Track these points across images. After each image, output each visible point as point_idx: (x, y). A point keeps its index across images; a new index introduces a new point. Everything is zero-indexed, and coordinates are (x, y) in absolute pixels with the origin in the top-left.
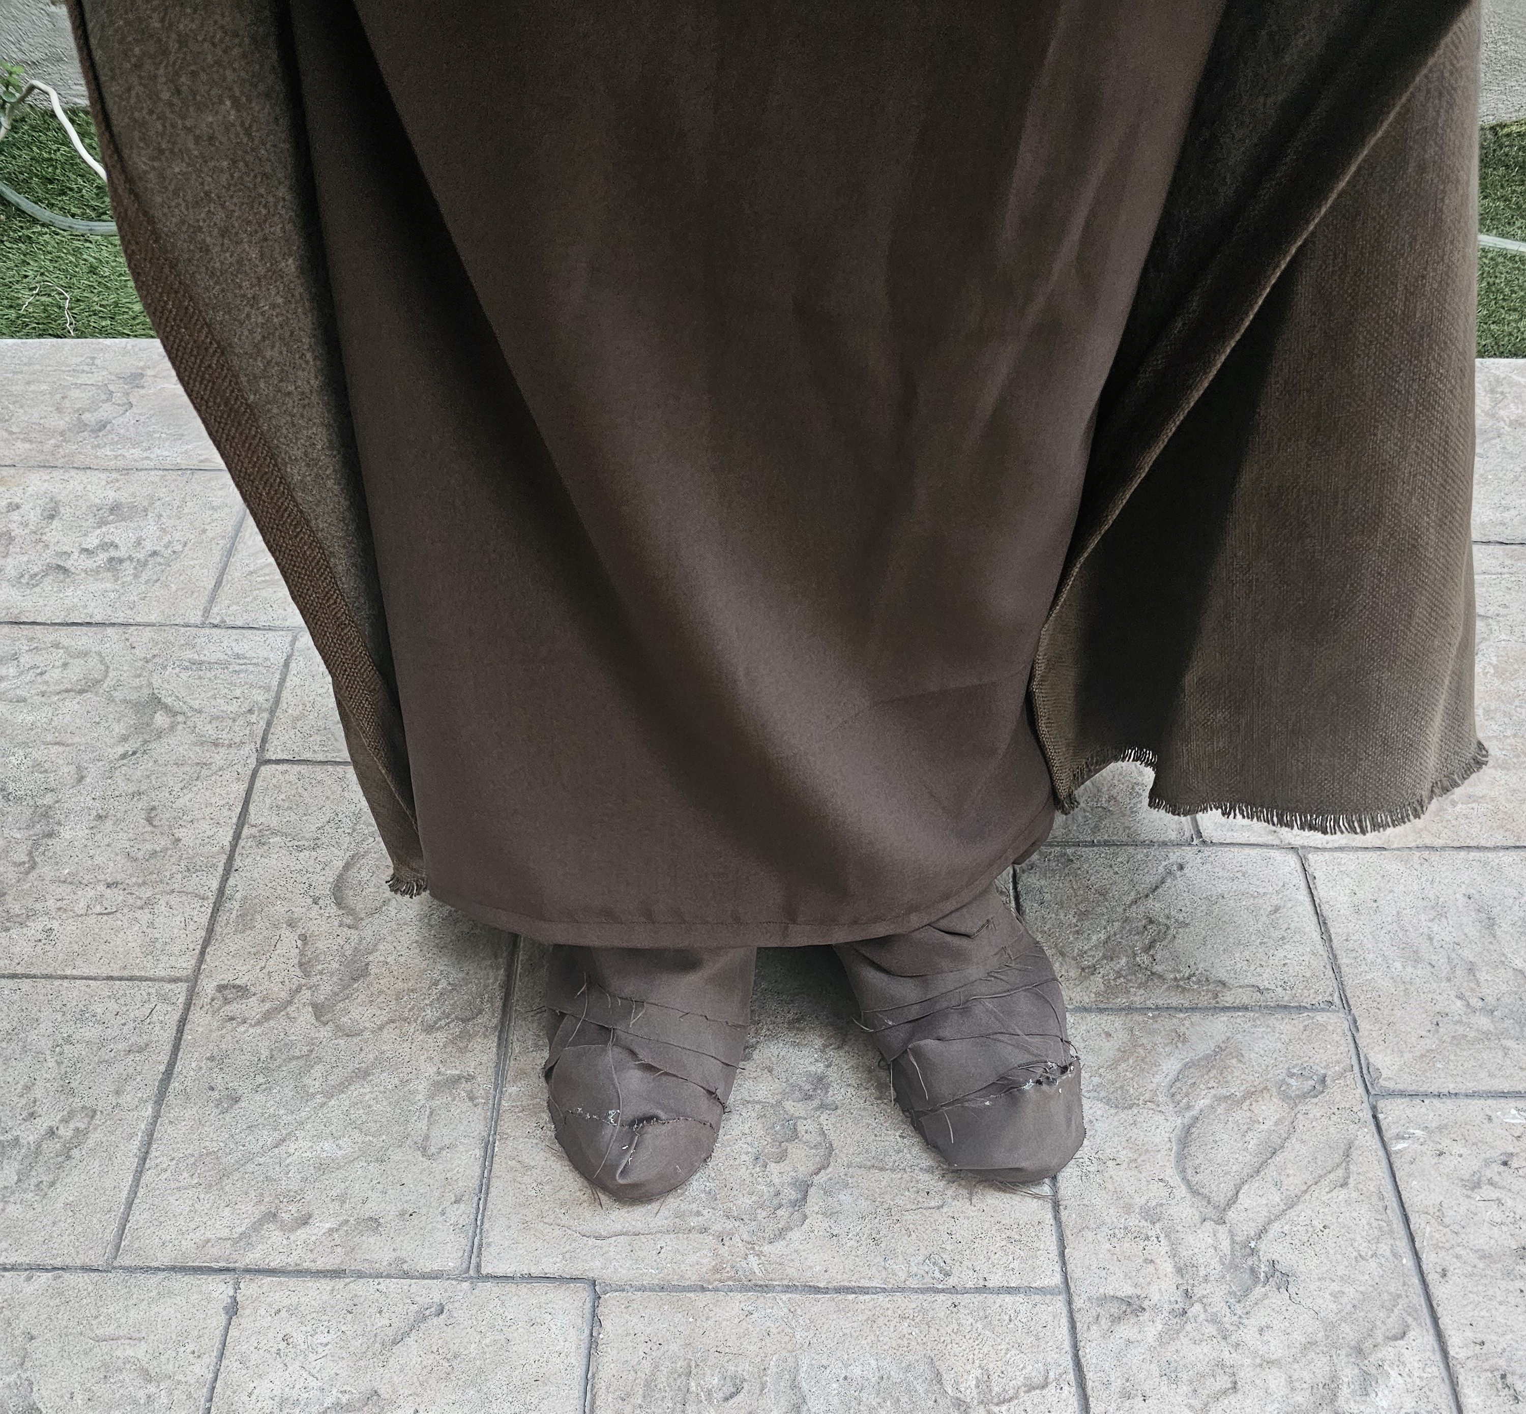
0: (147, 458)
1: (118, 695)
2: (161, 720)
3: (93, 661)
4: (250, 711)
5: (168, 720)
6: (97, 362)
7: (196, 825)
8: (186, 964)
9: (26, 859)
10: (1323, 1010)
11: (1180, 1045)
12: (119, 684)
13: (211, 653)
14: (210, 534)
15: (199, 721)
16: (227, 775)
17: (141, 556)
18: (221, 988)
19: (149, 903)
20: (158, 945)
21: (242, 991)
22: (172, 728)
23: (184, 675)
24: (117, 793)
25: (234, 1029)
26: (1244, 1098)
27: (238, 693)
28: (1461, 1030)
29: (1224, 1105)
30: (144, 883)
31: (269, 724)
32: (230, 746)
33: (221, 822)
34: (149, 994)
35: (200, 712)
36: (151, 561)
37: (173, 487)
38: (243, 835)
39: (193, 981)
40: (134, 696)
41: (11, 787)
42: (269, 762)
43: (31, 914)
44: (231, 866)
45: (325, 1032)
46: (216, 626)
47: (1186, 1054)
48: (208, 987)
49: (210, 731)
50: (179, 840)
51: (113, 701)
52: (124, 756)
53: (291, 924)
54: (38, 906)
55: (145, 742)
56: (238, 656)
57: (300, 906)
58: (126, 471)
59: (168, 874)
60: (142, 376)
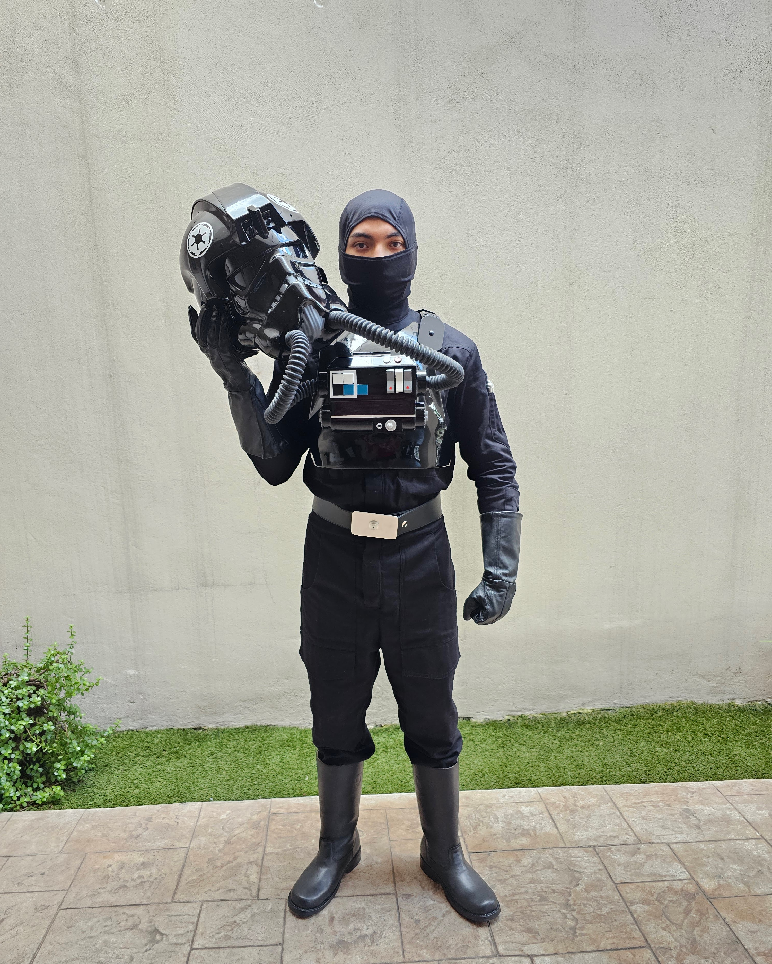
1: (144, 929)
2: (158, 937)
3: (136, 918)
4: (188, 932)
6: (136, 814)
12: (144, 925)
22: (162, 939)
32: (181, 945)
37: (162, 854)
40: (149, 929)
42: (194, 949)
46: (176, 902)
51: (142, 931)
56: (183, 912)
60: (151, 818)
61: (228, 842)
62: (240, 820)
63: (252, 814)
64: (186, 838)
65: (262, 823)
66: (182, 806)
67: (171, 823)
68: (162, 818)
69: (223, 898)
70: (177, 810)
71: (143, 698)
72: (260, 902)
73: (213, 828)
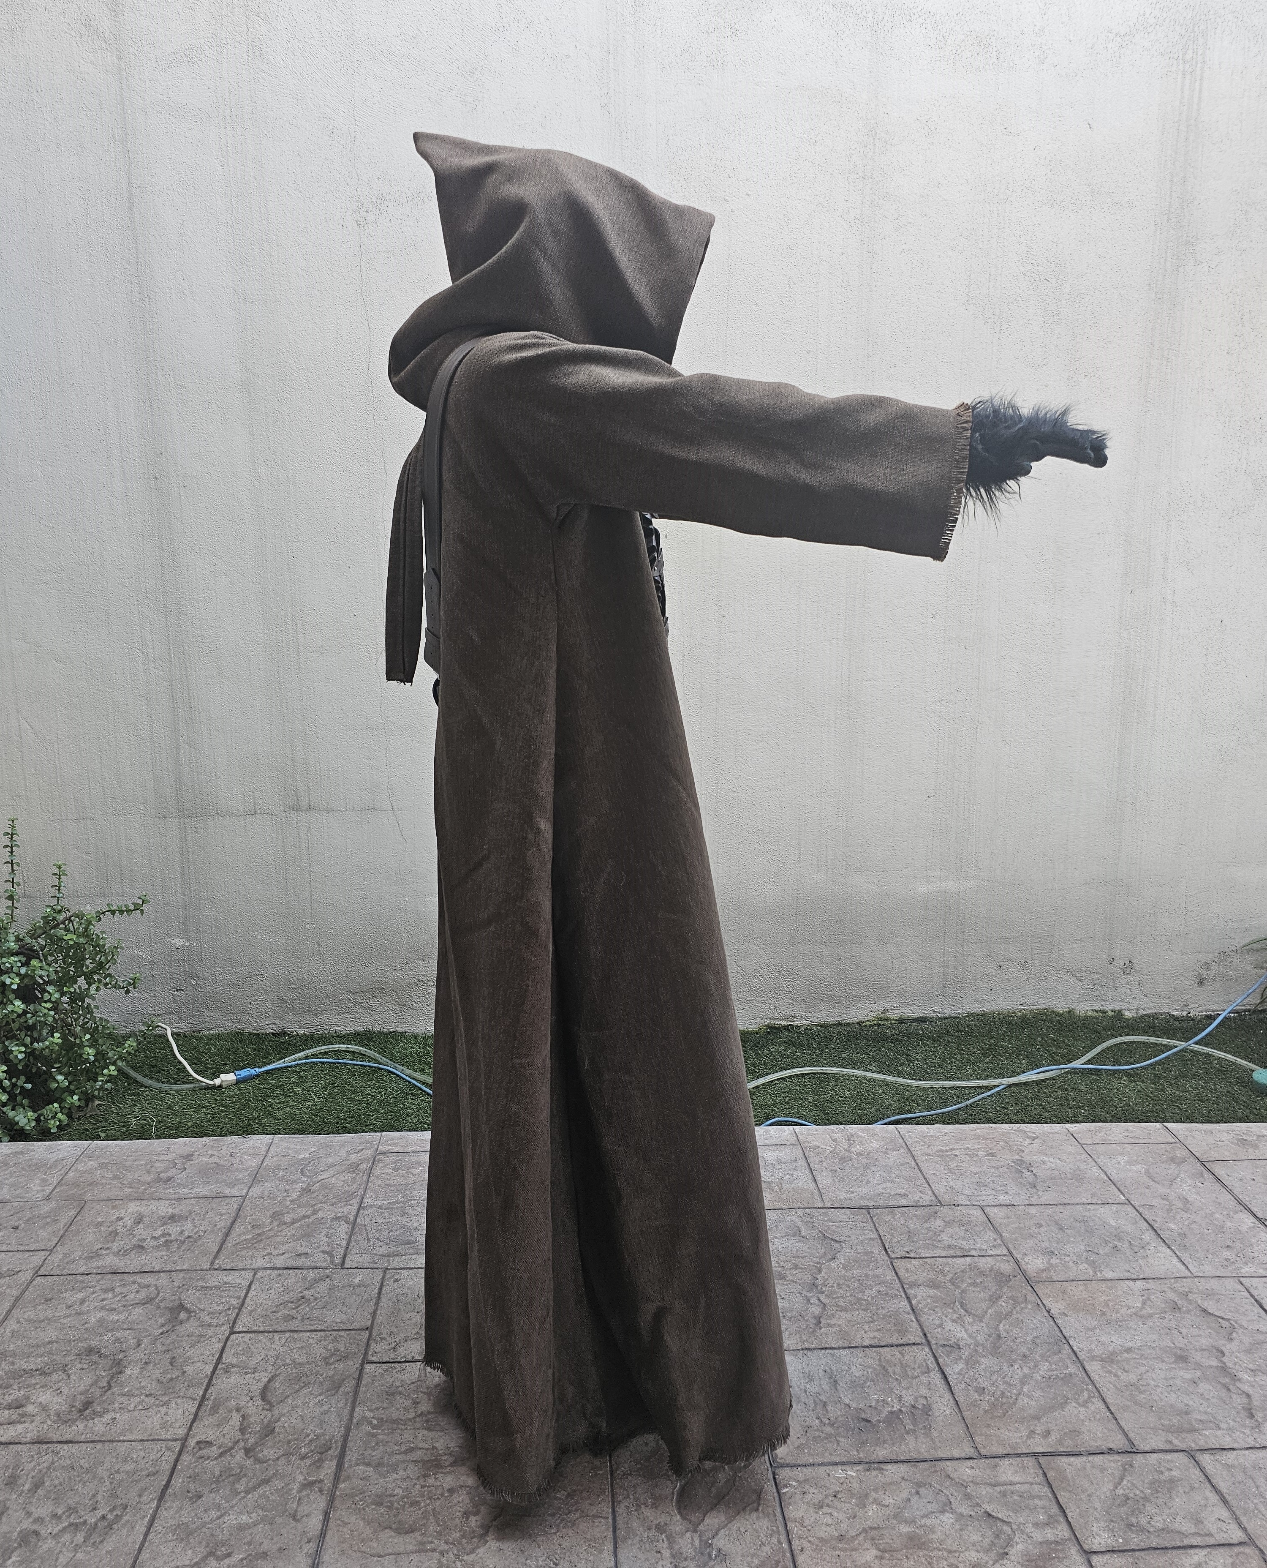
0: (190, 1193)
2: (183, 1315)
3: (152, 1289)
4: (229, 1309)
5: (187, 1315)
6: (171, 1149)
7: (195, 1364)
8: (182, 1432)
9: (105, 1384)
12: (164, 1299)
13: (213, 1282)
14: (218, 1227)
15: (202, 1315)
16: (213, 1340)
17: (182, 1239)
18: (198, 1443)
19: (166, 1404)
20: (169, 1424)
21: (209, 1444)
22: (188, 1318)
23: (197, 1294)
24: (157, 1351)
25: (203, 1462)
27: (223, 1300)
28: (816, 1433)
30: (165, 1394)
31: (237, 1315)
32: (216, 1326)
33: (209, 1361)
34: (161, 1447)
35: (204, 1310)
36: (187, 1241)
37: (202, 1206)
38: (218, 1368)
39: (184, 1440)
40: (170, 1305)
41: (103, 1350)
42: (235, 1333)
43: (105, 1411)
44: (210, 1383)
45: (249, 1462)
46: (216, 1269)
48: (192, 1442)
49: (208, 1319)
50: (185, 1372)
52: (162, 1334)
53: (238, 1410)
54: (110, 1407)
55: (174, 1326)
56: (226, 1283)
57: (244, 1401)
58: (179, 1199)
59: (178, 1389)
60: (192, 1155)
61: (306, 1190)
63: (349, 1153)
64: (243, 1183)
65: (364, 1166)
66: (242, 1140)
67: (222, 1163)
68: (208, 1156)
69: (289, 1265)
70: (233, 1145)
71: (197, 983)
72: (344, 1272)
73: (287, 1171)
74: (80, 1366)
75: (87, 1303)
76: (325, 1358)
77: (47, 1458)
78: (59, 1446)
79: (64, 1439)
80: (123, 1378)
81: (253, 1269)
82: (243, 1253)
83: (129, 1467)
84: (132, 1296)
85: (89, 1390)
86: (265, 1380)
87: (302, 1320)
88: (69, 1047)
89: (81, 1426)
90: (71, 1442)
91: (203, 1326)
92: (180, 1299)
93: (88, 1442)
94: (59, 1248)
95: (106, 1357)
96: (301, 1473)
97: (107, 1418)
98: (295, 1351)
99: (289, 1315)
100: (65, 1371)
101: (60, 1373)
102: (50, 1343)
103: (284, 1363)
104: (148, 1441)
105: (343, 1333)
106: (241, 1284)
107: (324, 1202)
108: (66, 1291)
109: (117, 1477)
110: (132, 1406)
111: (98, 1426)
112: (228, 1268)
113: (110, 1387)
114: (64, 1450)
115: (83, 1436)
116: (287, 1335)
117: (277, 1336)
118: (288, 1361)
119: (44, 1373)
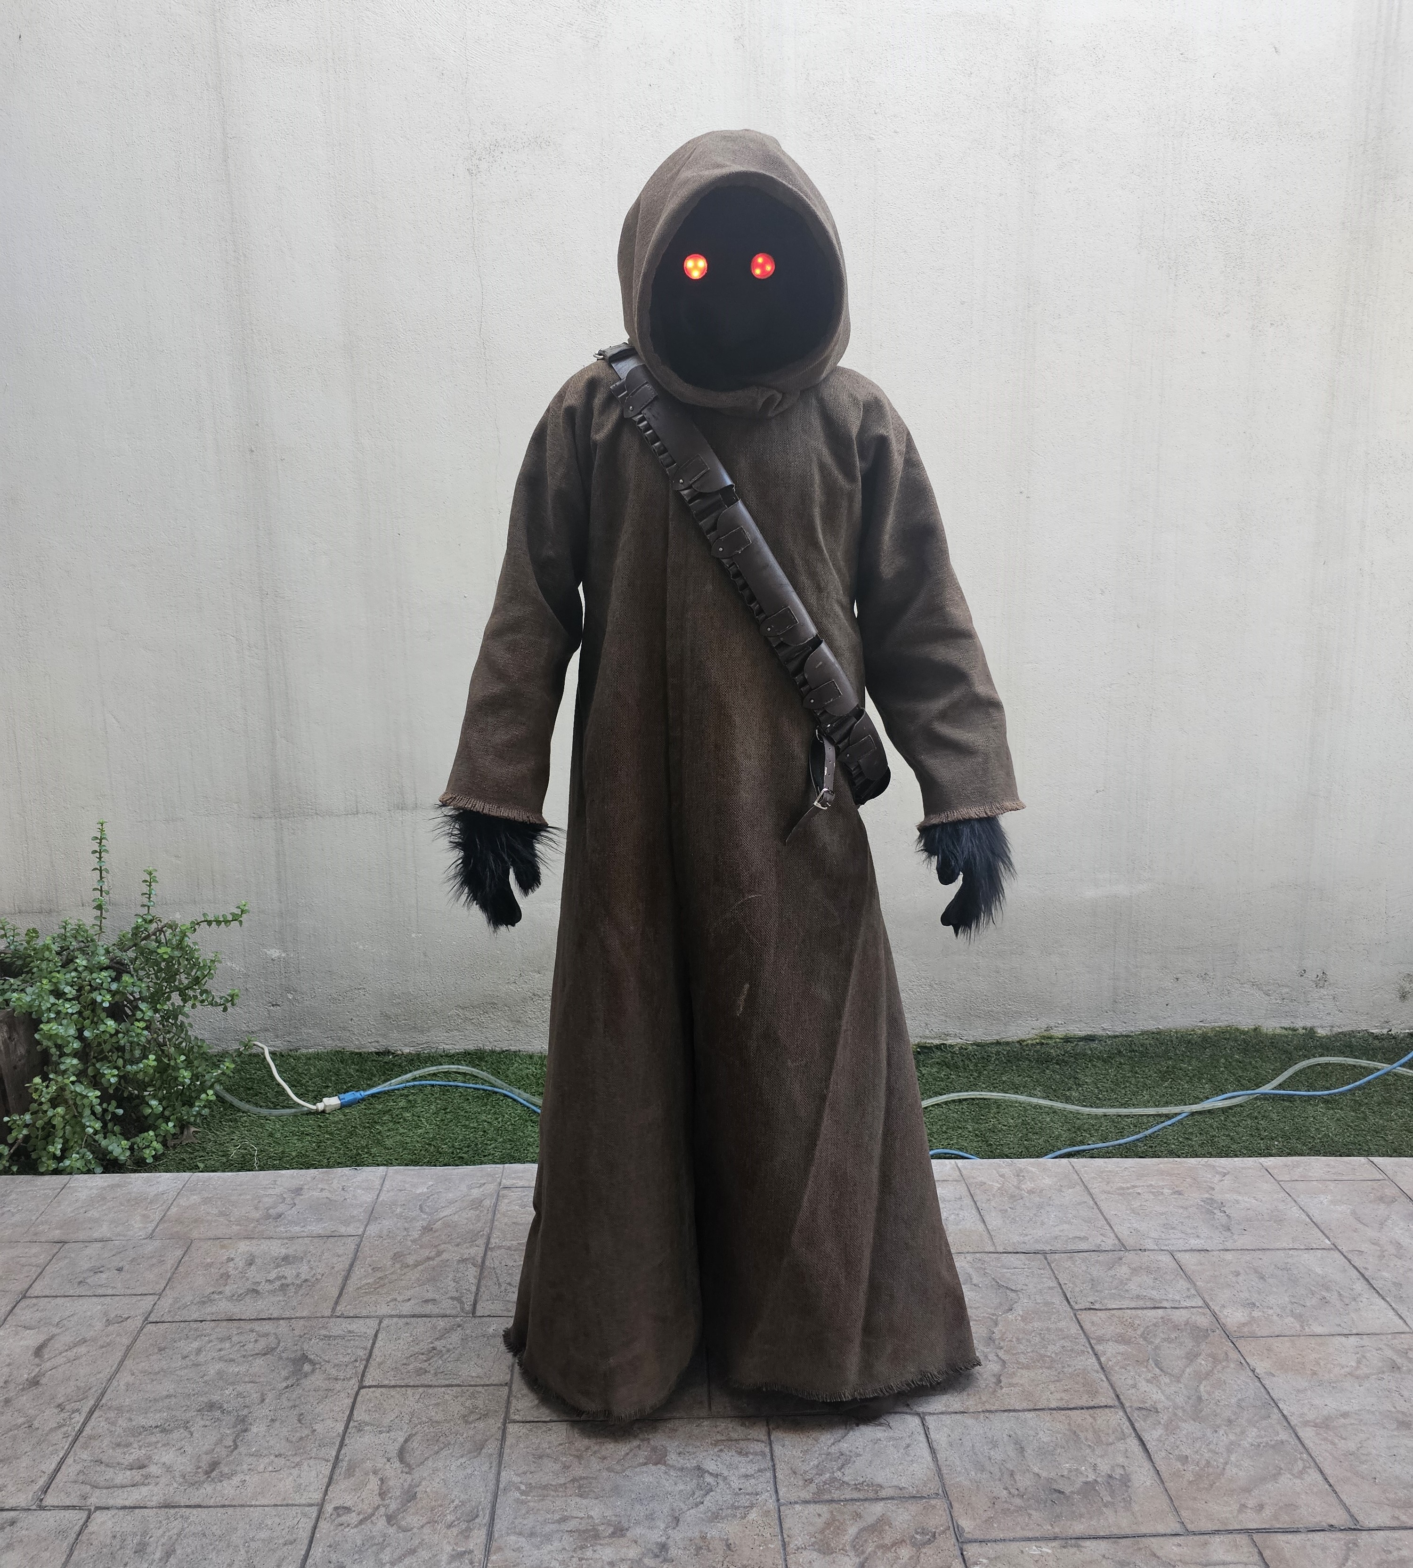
0: (303, 1231)
1: (284, 1355)
2: (307, 1367)
3: (272, 1338)
4: (356, 1361)
5: (311, 1367)
6: (278, 1183)
7: (324, 1422)
8: (317, 1496)
9: (231, 1443)
10: (934, 1498)
11: (858, 1519)
12: (285, 1349)
13: (336, 1331)
14: (336, 1269)
15: (328, 1366)
16: (342, 1395)
17: (299, 1282)
18: (336, 1509)
19: (298, 1465)
20: (302, 1487)
21: (348, 1510)
22: (313, 1371)
23: (321, 1344)
24: (283, 1407)
25: (343, 1530)
26: (892, 1546)
27: (349, 1351)
28: (1006, 1506)
29: (881, 1550)
30: (296, 1454)
31: (366, 1367)
32: (344, 1380)
33: (339, 1419)
34: (296, 1513)
36: (304, 1284)
37: (317, 1245)
38: (350, 1426)
39: (321, 1506)
40: (292, 1356)
41: (225, 1406)
42: (365, 1387)
43: (233, 1474)
44: (343, 1443)
45: (391, 1530)
46: (338, 1317)
47: (861, 1524)
48: (329, 1508)
49: (334, 1372)
50: (315, 1430)
51: (281, 1359)
52: (287, 1387)
53: (375, 1473)
54: (238, 1468)
55: (298, 1380)
56: (350, 1332)
57: (380, 1463)
58: (292, 1238)
59: (309, 1449)
60: (301, 1189)
61: (428, 1229)
62: (450, 1196)
63: (470, 1188)
64: (359, 1220)
65: (487, 1203)
66: (353, 1172)
67: (334, 1198)
68: (319, 1190)
69: (416, 1312)
70: (345, 1178)
71: (294, 998)
72: (477, 1320)
73: (404, 1207)
74: (202, 1423)
75: (204, 1353)
76: (464, 1416)
77: (177, 1525)
78: (188, 1510)
79: (192, 1503)
80: (249, 1436)
81: (377, 1317)
82: (365, 1299)
83: (264, 1534)
84: (251, 1346)
85: (214, 1449)
86: (401, 1440)
87: (436, 1374)
88: (163, 1069)
89: (208, 1488)
90: (200, 1506)
91: (329, 1379)
92: (302, 1349)
93: (217, 1507)
94: (167, 1291)
95: (229, 1412)
96: (449, 1542)
97: (236, 1480)
98: (431, 1407)
99: (421, 1368)
100: (187, 1428)
101: (182, 1431)
102: (168, 1397)
103: (420, 1421)
104: (281, 1506)
105: (479, 1389)
106: (365, 1333)
107: (449, 1243)
108: (180, 1340)
109: (252, 1543)
110: (262, 1466)
111: (228, 1489)
112: (352, 1315)
113: (236, 1447)
114: (194, 1515)
115: (213, 1500)
116: (421, 1390)
117: (410, 1391)
118: (424, 1419)
119: (164, 1431)
